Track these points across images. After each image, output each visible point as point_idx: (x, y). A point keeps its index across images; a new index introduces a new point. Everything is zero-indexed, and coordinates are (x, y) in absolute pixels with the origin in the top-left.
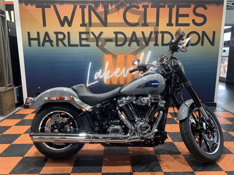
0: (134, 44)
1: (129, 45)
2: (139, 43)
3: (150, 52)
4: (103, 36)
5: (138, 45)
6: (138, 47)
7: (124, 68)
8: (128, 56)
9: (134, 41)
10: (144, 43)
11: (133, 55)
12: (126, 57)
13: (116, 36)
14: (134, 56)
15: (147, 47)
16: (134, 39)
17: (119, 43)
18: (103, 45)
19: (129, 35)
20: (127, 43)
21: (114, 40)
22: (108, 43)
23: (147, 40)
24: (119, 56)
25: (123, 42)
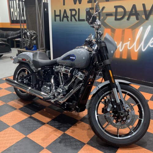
0: (133, 18)
1: (128, 19)
2: (139, 17)
3: (150, 27)
4: (104, 11)
5: (137, 19)
6: (137, 21)
7: (121, 42)
8: (126, 30)
9: (133, 15)
10: (144, 17)
11: (130, 30)
12: (123, 31)
13: (116, 10)
14: (132, 30)
15: (147, 21)
16: (134, 12)
17: (118, 17)
18: (105, 19)
19: (128, 9)
20: (126, 17)
21: (114, 14)
22: (109, 18)
23: (148, 13)
24: (117, 30)
25: (122, 16)
